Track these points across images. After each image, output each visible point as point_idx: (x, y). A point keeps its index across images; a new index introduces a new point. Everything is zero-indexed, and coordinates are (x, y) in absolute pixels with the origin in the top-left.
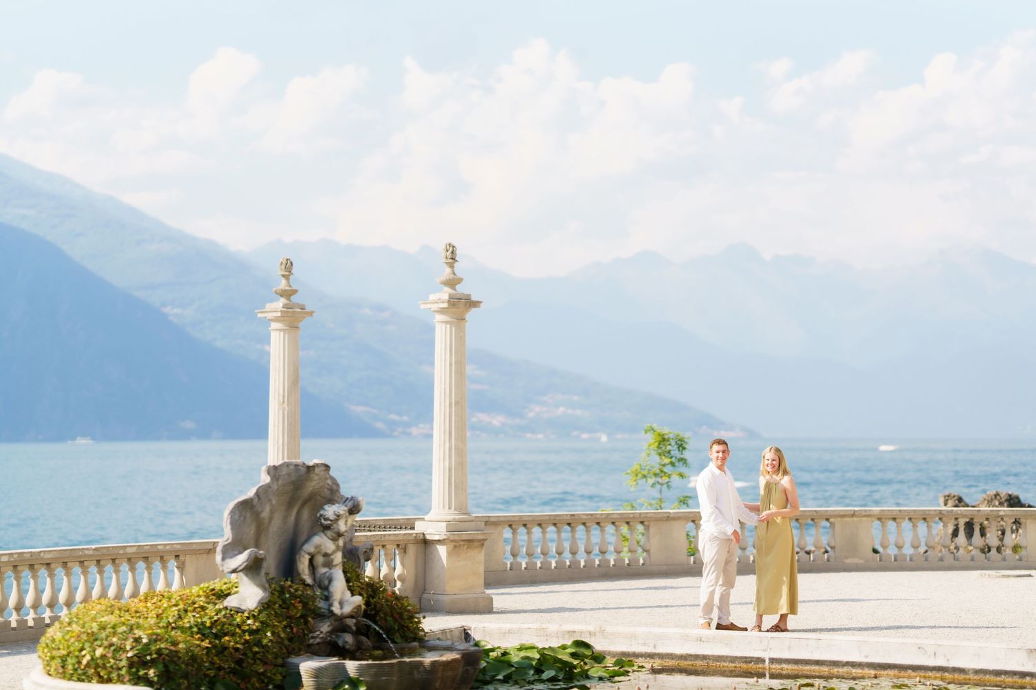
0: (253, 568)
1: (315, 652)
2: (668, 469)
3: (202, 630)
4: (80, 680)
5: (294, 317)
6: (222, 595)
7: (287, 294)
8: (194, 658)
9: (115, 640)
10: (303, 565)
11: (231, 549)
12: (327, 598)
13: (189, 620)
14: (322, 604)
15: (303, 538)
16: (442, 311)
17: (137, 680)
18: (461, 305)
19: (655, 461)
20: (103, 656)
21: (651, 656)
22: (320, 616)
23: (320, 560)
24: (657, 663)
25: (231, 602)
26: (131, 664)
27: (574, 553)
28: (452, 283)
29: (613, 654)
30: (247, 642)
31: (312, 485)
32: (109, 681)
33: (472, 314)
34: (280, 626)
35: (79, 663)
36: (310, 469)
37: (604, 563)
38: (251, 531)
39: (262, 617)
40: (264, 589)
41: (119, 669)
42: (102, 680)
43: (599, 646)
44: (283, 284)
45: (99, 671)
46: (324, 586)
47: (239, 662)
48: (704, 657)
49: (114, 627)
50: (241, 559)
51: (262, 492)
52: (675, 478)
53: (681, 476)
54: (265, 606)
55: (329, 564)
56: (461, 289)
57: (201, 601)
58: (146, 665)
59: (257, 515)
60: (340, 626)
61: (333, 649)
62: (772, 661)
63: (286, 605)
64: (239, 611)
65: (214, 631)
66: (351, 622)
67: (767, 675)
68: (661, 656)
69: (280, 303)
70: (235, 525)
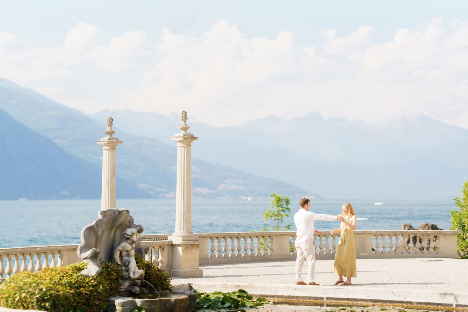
0: (94, 257)
1: (122, 295)
2: (281, 213)
3: (71, 285)
4: (14, 308)
5: (113, 144)
6: (80, 269)
7: (110, 133)
8: (67, 298)
9: (30, 290)
10: (117, 256)
11: (84, 249)
12: (128, 271)
13: (65, 281)
14: (125, 273)
16: (180, 141)
17: (41, 308)
18: (189, 139)
19: (276, 209)
20: (25, 297)
21: (273, 296)
22: (125, 279)
23: (124, 253)
24: (276, 300)
25: (84, 272)
26: (38, 301)
28: (185, 129)
29: (256, 296)
30: (91, 290)
31: (121, 220)
32: (28, 308)
33: (194, 143)
34: (106, 283)
35: (14, 300)
36: (120, 212)
37: (253, 255)
38: (93, 240)
39: (98, 279)
40: (99, 266)
41: (33, 303)
42: (24, 308)
43: (250, 292)
44: (108, 129)
45: (23, 304)
46: (126, 265)
47: (87, 300)
48: (297, 297)
49: (30, 284)
50: (89, 253)
51: (98, 223)
52: (284, 216)
53: (287, 216)
54: (100, 274)
55: (129, 255)
56: (189, 131)
57: (70, 272)
58: (44, 301)
59: (96, 233)
60: (134, 283)
61: (130, 293)
62: (327, 298)
63: (109, 274)
64: (87, 276)
65: (76, 286)
66: (138, 282)
67: (325, 305)
68: (278, 297)
69: (107, 138)
70: (86, 238)
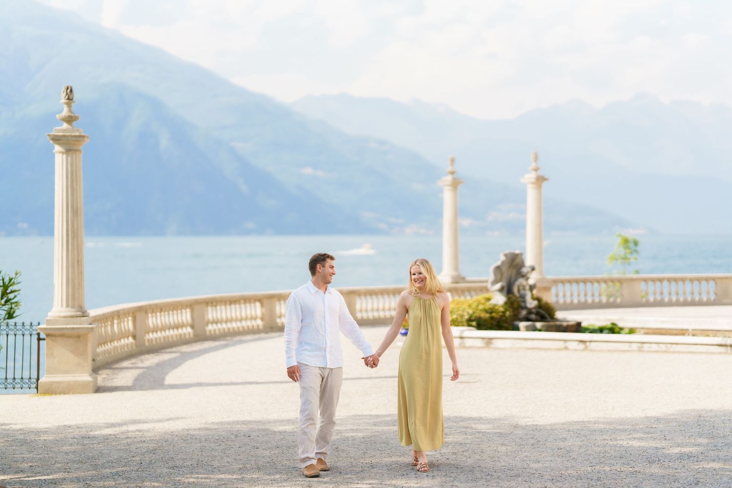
0: (501, 290)
1: (522, 320)
2: (628, 256)
3: (486, 311)
6: (489, 299)
7: (452, 173)
8: (485, 320)
10: (515, 290)
11: (495, 282)
12: (524, 302)
13: (481, 307)
14: (523, 304)
15: (513, 280)
16: (533, 183)
18: (540, 180)
19: (621, 251)
20: (457, 318)
21: (643, 328)
22: (523, 308)
23: (521, 288)
25: (493, 302)
26: (467, 321)
27: (586, 295)
28: (536, 170)
29: (627, 328)
30: (501, 315)
31: (518, 261)
33: (545, 184)
34: (511, 310)
36: (517, 255)
38: (499, 276)
39: (505, 307)
40: (505, 297)
41: (463, 322)
43: (620, 325)
44: (450, 169)
46: (523, 297)
47: (498, 322)
48: (664, 329)
50: (498, 286)
51: (503, 263)
52: (632, 260)
53: (636, 259)
54: (506, 303)
55: (524, 289)
56: (540, 173)
57: (483, 301)
58: (472, 321)
59: (501, 271)
60: (530, 312)
61: (527, 319)
62: (693, 330)
63: (512, 303)
64: (495, 305)
65: (491, 311)
66: (534, 311)
68: (647, 329)
69: (449, 178)
70: (495, 274)
